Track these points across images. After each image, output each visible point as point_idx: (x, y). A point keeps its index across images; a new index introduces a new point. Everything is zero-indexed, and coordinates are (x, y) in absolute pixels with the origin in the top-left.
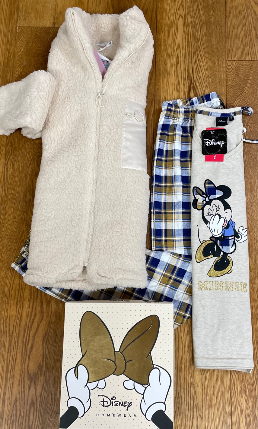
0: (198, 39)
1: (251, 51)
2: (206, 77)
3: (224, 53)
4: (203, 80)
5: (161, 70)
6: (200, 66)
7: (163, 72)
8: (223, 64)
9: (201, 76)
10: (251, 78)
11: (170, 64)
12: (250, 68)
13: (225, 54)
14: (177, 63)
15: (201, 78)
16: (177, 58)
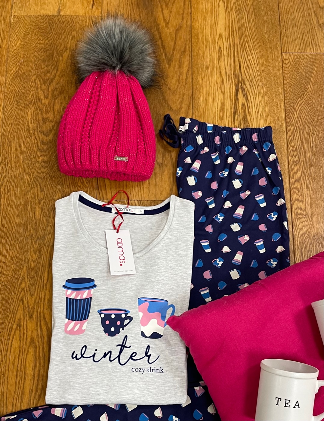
0: (244, 27)
1: (313, 42)
2: (257, 74)
3: (279, 44)
4: (253, 77)
5: (200, 65)
6: (249, 61)
7: (202, 69)
8: (278, 58)
9: (251, 72)
10: (315, 74)
11: (211, 59)
12: (313, 62)
13: (280, 46)
14: (219, 58)
15: (251, 75)
16: (219, 51)
